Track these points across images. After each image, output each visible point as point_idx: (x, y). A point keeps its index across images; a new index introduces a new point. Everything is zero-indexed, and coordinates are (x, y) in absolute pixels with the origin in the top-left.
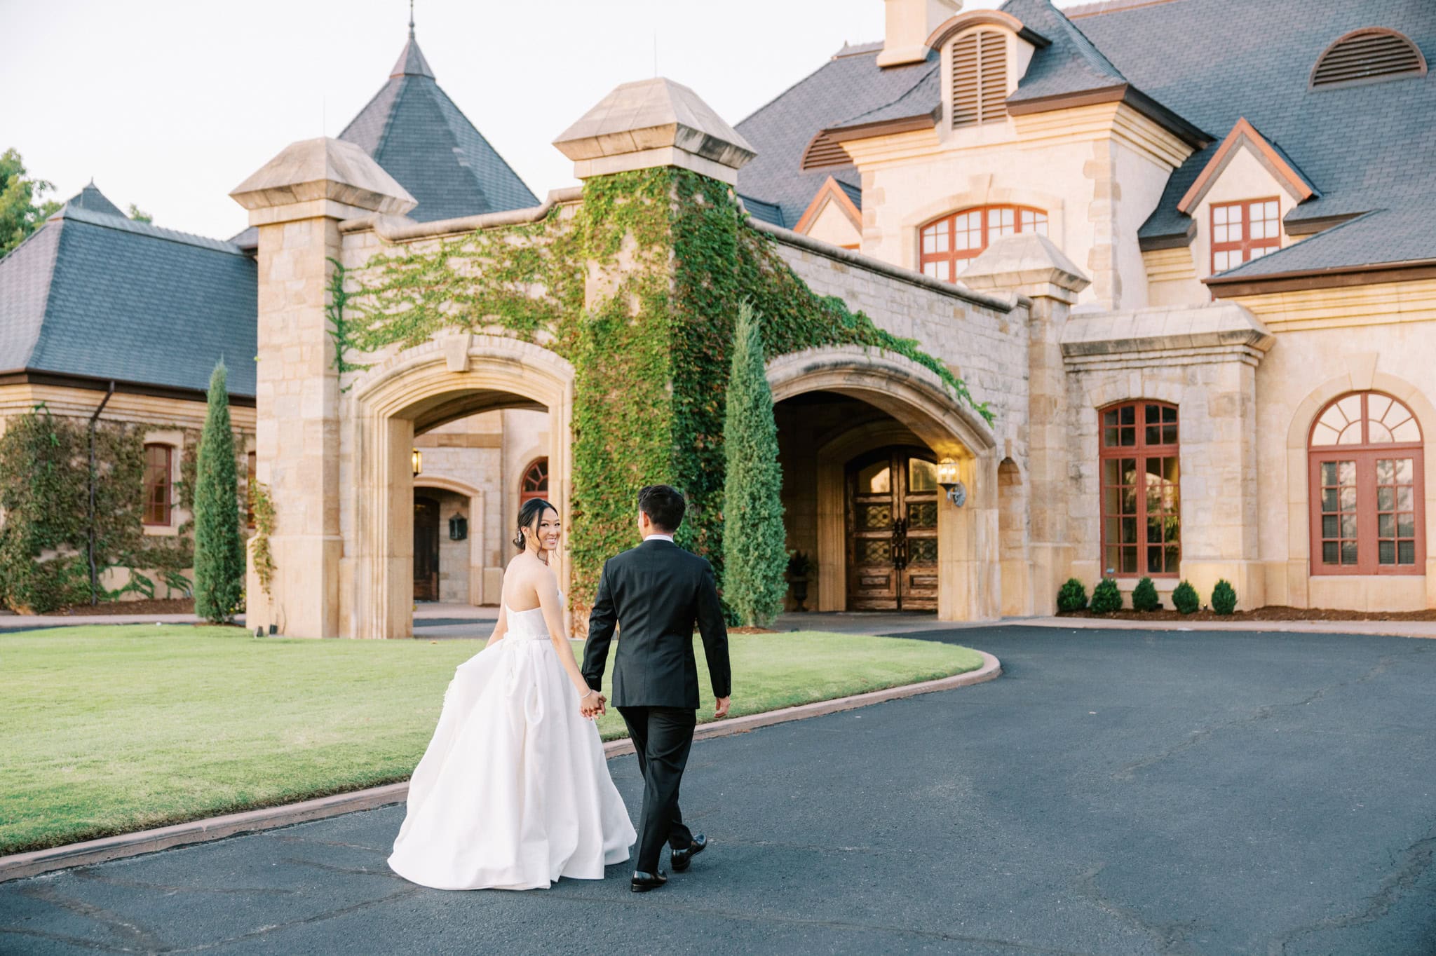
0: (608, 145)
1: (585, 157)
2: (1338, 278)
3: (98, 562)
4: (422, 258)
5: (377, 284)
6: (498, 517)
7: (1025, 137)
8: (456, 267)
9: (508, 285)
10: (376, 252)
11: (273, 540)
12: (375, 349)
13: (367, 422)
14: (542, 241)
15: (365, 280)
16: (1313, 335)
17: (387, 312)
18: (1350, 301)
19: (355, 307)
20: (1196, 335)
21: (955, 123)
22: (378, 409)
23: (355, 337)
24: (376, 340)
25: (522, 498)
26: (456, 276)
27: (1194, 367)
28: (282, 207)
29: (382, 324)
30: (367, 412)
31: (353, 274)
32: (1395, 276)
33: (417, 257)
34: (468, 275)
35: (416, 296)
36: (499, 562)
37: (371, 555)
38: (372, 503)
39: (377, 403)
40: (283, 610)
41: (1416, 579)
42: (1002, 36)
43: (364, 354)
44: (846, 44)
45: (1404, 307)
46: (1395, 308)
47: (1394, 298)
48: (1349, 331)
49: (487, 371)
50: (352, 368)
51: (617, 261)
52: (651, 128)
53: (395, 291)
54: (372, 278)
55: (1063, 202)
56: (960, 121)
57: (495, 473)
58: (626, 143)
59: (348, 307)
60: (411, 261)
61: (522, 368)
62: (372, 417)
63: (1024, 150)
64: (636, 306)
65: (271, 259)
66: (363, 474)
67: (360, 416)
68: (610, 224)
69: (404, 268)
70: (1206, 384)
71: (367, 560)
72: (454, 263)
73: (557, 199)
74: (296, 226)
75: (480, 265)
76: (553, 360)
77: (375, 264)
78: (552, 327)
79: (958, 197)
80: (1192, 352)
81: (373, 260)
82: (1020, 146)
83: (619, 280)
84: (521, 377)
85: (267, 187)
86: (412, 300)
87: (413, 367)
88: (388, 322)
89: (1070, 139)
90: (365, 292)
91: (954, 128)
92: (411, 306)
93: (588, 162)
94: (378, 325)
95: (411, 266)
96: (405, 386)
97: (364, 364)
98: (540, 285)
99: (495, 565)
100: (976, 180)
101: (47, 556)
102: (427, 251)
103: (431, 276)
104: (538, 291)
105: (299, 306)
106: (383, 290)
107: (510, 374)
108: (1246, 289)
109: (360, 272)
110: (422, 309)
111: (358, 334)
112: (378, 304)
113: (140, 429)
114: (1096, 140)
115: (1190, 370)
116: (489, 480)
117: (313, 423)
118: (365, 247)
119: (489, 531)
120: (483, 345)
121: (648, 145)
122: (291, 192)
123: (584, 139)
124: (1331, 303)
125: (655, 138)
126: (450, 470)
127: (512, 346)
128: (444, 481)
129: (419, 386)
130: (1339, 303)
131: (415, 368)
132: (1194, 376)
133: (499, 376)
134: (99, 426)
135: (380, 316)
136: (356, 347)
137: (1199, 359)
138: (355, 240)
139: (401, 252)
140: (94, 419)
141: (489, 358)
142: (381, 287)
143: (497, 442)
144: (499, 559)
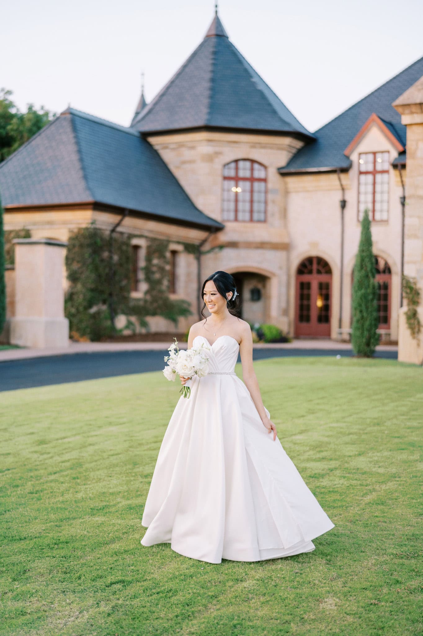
3: (113, 314)
11: (419, 309)
25: (297, 279)
36: (286, 314)
57: (284, 264)
99: (284, 315)
101: (94, 310)
113: (131, 236)
116: (281, 269)
119: (281, 298)
128: (258, 268)
134: (115, 235)
140: (113, 231)
143: (285, 247)
144: (285, 312)
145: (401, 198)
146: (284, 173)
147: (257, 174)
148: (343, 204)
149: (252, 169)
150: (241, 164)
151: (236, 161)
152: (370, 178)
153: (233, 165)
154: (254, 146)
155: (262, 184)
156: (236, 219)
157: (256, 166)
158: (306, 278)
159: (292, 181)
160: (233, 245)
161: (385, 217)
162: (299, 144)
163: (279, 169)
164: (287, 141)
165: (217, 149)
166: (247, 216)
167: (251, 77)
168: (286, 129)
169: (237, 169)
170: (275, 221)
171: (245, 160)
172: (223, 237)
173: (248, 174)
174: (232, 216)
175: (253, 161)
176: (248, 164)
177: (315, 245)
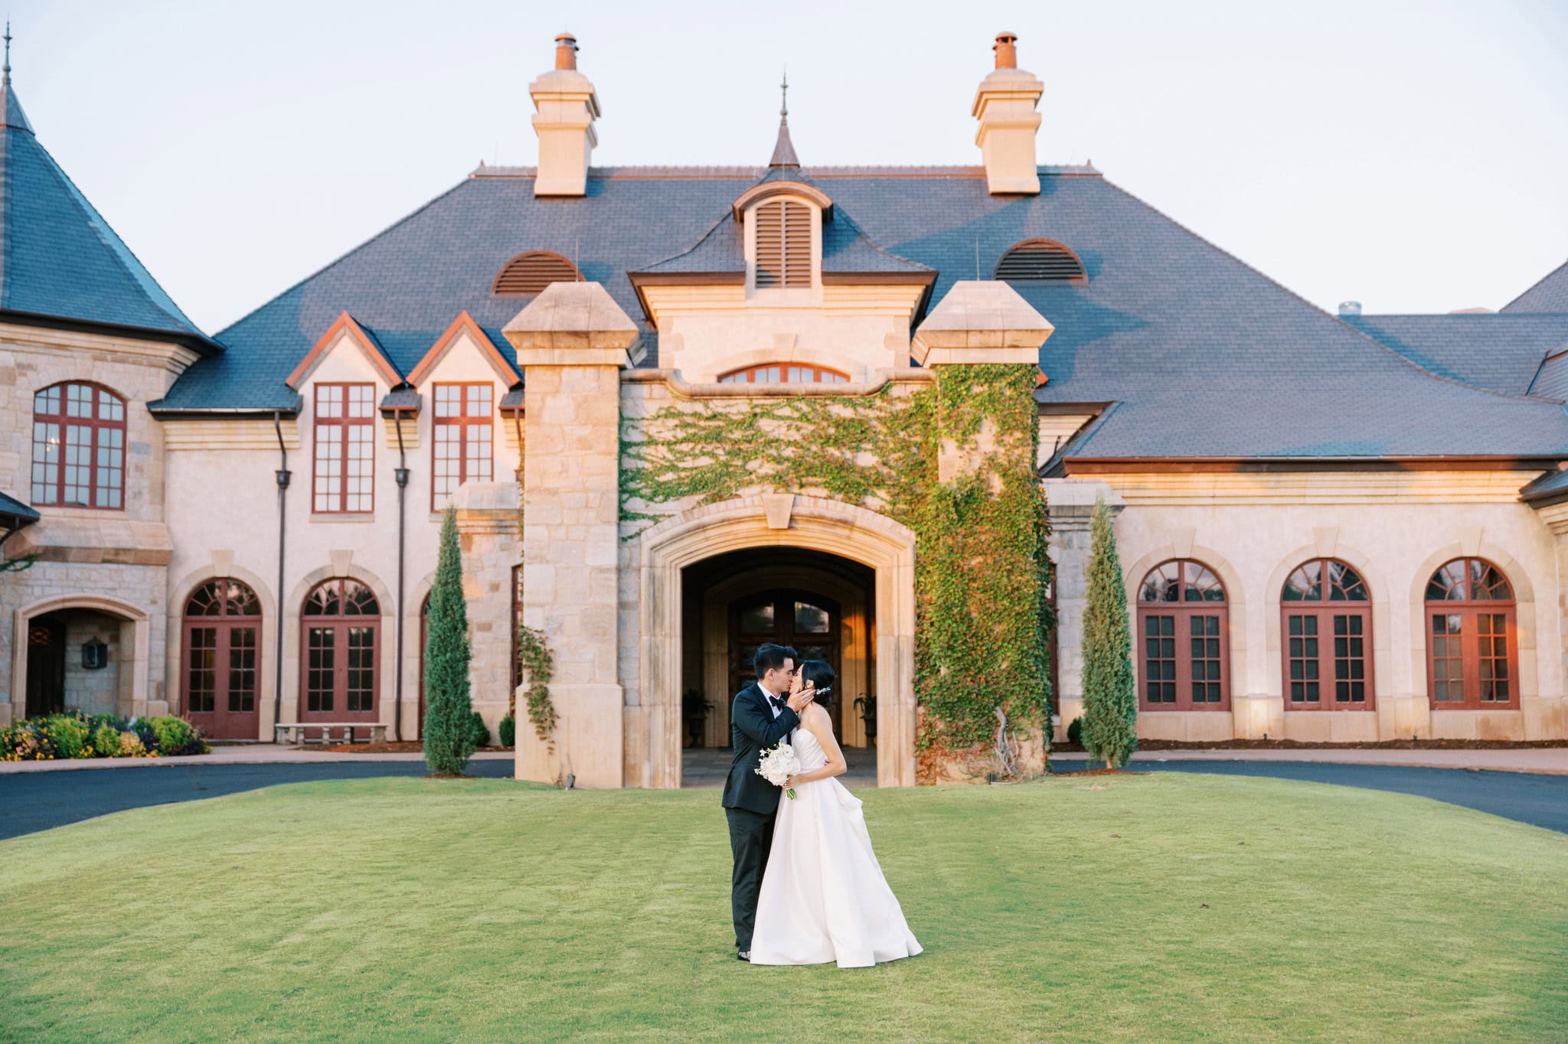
0: (974, 339)
1: (946, 345)
2: (1174, 465)
4: (726, 415)
5: (668, 436)
6: (162, 644)
7: (830, 305)
8: (768, 429)
9: (833, 451)
10: (666, 405)
11: (553, 688)
12: (665, 500)
13: (658, 572)
14: (872, 414)
15: (653, 431)
16: (1143, 509)
17: (681, 465)
18: (1177, 485)
19: (639, 457)
20: (1079, 507)
21: (758, 282)
22: (671, 559)
23: (639, 486)
24: (668, 492)
25: (184, 622)
26: (771, 436)
27: (1070, 534)
28: (566, 351)
29: (675, 477)
30: (659, 562)
31: (635, 424)
32: (1218, 467)
33: (721, 414)
34: (782, 437)
35: (720, 452)
36: (163, 694)
37: (664, 704)
38: (664, 653)
39: (670, 554)
40: (569, 759)
41: (1224, 715)
42: (807, 208)
43: (651, 504)
44: (482, 163)
45: (1218, 493)
46: (1211, 493)
47: (1211, 485)
48: (1171, 510)
49: (807, 530)
50: (635, 517)
51: (976, 442)
52: (1027, 330)
53: (691, 445)
54: (663, 429)
55: (866, 367)
56: (764, 280)
57: (160, 594)
58: (997, 339)
59: (629, 455)
60: (714, 417)
61: (851, 530)
62: (664, 567)
63: (827, 316)
64: (997, 484)
65: (543, 400)
66: (654, 622)
67: (652, 566)
68: (967, 408)
69: (702, 423)
70: (1081, 548)
71: (660, 709)
72: (765, 425)
73: (893, 377)
74: (580, 371)
75: (798, 429)
76: (889, 525)
77: (666, 416)
78: (882, 493)
79: (763, 352)
80: (1071, 520)
81: (663, 412)
82: (824, 312)
83: (978, 461)
84: (849, 538)
85: (556, 329)
86: (712, 455)
87: (723, 521)
88: (683, 474)
89: (874, 312)
90: (651, 442)
91: (757, 287)
92: (713, 461)
93: (947, 351)
94: (670, 476)
95: (713, 423)
96: (707, 539)
97: (651, 514)
98: (869, 454)
99: (158, 697)
100: (780, 338)
102: (734, 410)
103: (737, 435)
104: (866, 459)
105: (584, 452)
106: (675, 443)
107: (833, 534)
108: (1098, 468)
109: (645, 422)
110: (726, 465)
111: (643, 484)
112: (670, 456)
114: (896, 316)
115: (1066, 536)
116: (154, 602)
117: (602, 570)
118: (651, 398)
119: (154, 660)
120: (806, 506)
121: (1015, 343)
122: (588, 337)
123: (954, 331)
124: (1161, 485)
125: (1025, 339)
126: (114, 589)
127: (837, 508)
128: (108, 602)
129: (723, 539)
130: (1168, 485)
131: (724, 522)
132: (1070, 540)
133: (823, 536)
135: (673, 468)
136: (642, 497)
137: (1076, 527)
138: (643, 390)
139: (699, 407)
141: (813, 518)
142: (673, 440)
143: (164, 560)
144: (162, 691)
145: (397, 471)
146: (160, 413)
147: (104, 413)
148: (284, 479)
149: (96, 403)
150: (73, 390)
151: (63, 385)
152: (336, 431)
153: (55, 392)
154: (99, 357)
155: (117, 434)
156: (61, 502)
157: (104, 397)
158: (204, 621)
159: (177, 430)
160: (57, 554)
161: (366, 505)
162: (189, 358)
163: (150, 404)
164: (169, 350)
165: (23, 358)
166: (84, 496)
167: (89, 218)
168: (169, 327)
169: (64, 400)
170: (141, 506)
171: (80, 383)
172: (34, 539)
173: (87, 412)
174: (52, 494)
175: (97, 387)
176: (87, 392)
177: (224, 555)
